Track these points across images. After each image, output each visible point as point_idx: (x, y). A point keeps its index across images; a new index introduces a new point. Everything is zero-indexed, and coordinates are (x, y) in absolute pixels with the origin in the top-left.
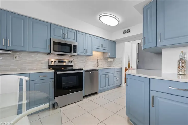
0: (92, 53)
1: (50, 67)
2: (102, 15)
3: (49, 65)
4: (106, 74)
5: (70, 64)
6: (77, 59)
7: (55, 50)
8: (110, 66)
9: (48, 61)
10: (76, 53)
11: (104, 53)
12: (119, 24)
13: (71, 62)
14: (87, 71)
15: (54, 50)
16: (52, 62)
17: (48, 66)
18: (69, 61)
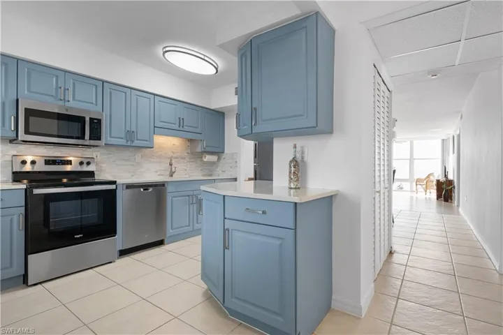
0: (151, 140)
1: (18, 177)
2: (167, 49)
3: (14, 170)
4: (191, 193)
5: (85, 168)
6: (110, 156)
7: (31, 130)
8: (211, 175)
9: (12, 161)
10: (100, 140)
11: (191, 141)
12: (217, 72)
13: (88, 163)
14: (129, 186)
15: (27, 132)
16: (24, 162)
17: (10, 176)
18: (80, 160)
